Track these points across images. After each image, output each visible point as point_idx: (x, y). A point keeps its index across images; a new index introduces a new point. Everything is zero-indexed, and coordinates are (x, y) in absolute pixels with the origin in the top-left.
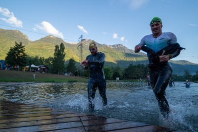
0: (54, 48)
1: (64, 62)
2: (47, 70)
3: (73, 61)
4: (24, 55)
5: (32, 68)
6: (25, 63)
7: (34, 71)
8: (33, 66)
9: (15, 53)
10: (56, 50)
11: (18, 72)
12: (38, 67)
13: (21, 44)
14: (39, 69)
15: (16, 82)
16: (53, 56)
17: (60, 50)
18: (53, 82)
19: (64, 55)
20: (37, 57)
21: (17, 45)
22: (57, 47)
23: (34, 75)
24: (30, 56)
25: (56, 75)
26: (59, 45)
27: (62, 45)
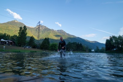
1: (26, 38)
2: (13, 43)
3: (33, 38)
5: (2, 42)
7: (3, 44)
8: (2, 40)
10: (20, 30)
12: (6, 41)
14: (7, 43)
16: (18, 35)
18: (19, 52)
19: (26, 34)
20: (5, 34)
22: (21, 28)
23: (4, 47)
25: (20, 48)
26: (23, 27)
27: (25, 27)
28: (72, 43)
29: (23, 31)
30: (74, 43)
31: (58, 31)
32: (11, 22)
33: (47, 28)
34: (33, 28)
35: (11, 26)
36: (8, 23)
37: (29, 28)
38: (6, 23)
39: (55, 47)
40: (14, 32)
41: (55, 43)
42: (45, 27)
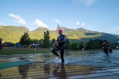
0: (44, 34)
1: (49, 41)
2: (41, 46)
4: (29, 39)
5: (33, 46)
6: (29, 43)
7: (34, 47)
8: (33, 44)
9: (24, 38)
10: (44, 35)
11: (26, 48)
13: (27, 33)
14: (37, 46)
15: (26, 54)
16: (43, 39)
17: (47, 35)
18: (45, 53)
19: (49, 37)
20: (35, 39)
21: (25, 34)
22: (45, 33)
24: (31, 39)
25: (45, 49)
26: (46, 32)
27: (48, 31)
28: (94, 41)
29: (46, 35)
30: (96, 40)
31: (78, 29)
32: (38, 29)
33: (67, 29)
34: (54, 31)
35: (38, 32)
36: (36, 30)
37: (51, 31)
38: (35, 30)
39: (76, 46)
40: (41, 36)
41: (75, 42)
42: (65, 28)
